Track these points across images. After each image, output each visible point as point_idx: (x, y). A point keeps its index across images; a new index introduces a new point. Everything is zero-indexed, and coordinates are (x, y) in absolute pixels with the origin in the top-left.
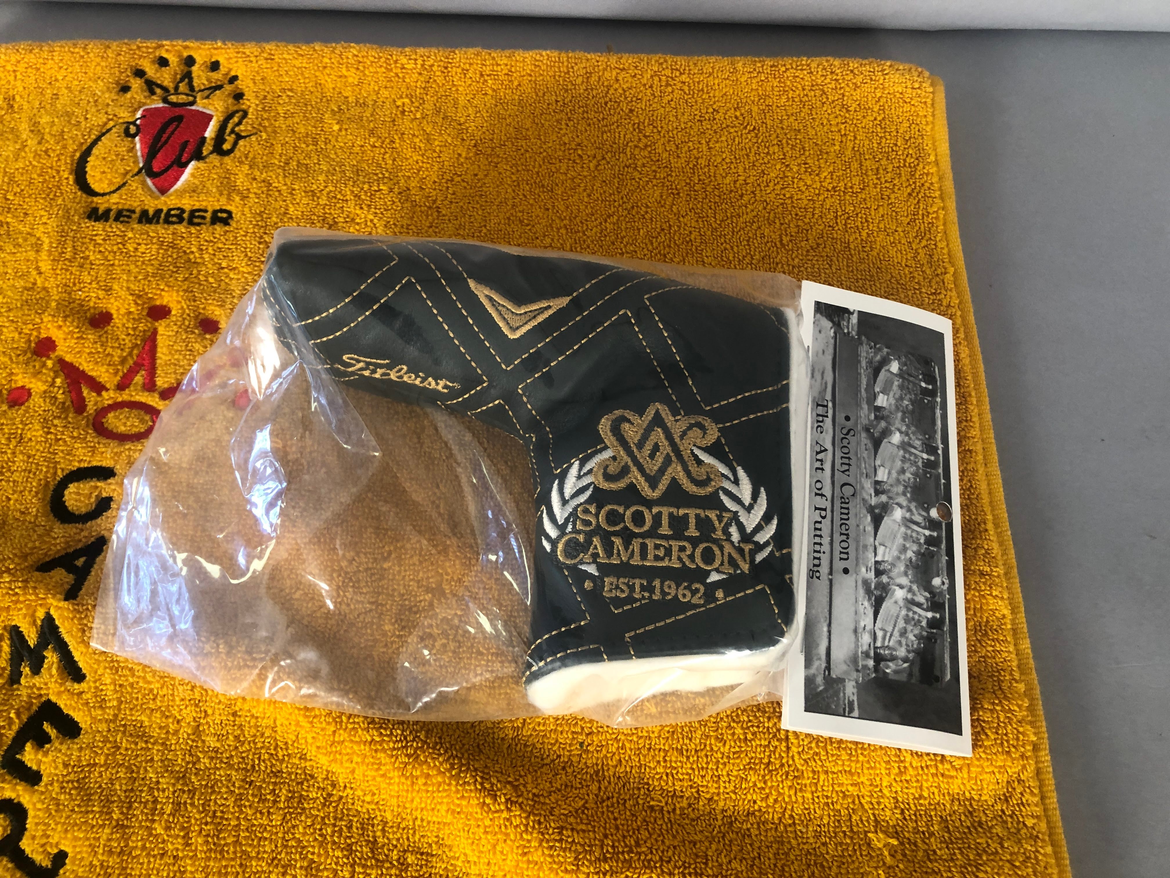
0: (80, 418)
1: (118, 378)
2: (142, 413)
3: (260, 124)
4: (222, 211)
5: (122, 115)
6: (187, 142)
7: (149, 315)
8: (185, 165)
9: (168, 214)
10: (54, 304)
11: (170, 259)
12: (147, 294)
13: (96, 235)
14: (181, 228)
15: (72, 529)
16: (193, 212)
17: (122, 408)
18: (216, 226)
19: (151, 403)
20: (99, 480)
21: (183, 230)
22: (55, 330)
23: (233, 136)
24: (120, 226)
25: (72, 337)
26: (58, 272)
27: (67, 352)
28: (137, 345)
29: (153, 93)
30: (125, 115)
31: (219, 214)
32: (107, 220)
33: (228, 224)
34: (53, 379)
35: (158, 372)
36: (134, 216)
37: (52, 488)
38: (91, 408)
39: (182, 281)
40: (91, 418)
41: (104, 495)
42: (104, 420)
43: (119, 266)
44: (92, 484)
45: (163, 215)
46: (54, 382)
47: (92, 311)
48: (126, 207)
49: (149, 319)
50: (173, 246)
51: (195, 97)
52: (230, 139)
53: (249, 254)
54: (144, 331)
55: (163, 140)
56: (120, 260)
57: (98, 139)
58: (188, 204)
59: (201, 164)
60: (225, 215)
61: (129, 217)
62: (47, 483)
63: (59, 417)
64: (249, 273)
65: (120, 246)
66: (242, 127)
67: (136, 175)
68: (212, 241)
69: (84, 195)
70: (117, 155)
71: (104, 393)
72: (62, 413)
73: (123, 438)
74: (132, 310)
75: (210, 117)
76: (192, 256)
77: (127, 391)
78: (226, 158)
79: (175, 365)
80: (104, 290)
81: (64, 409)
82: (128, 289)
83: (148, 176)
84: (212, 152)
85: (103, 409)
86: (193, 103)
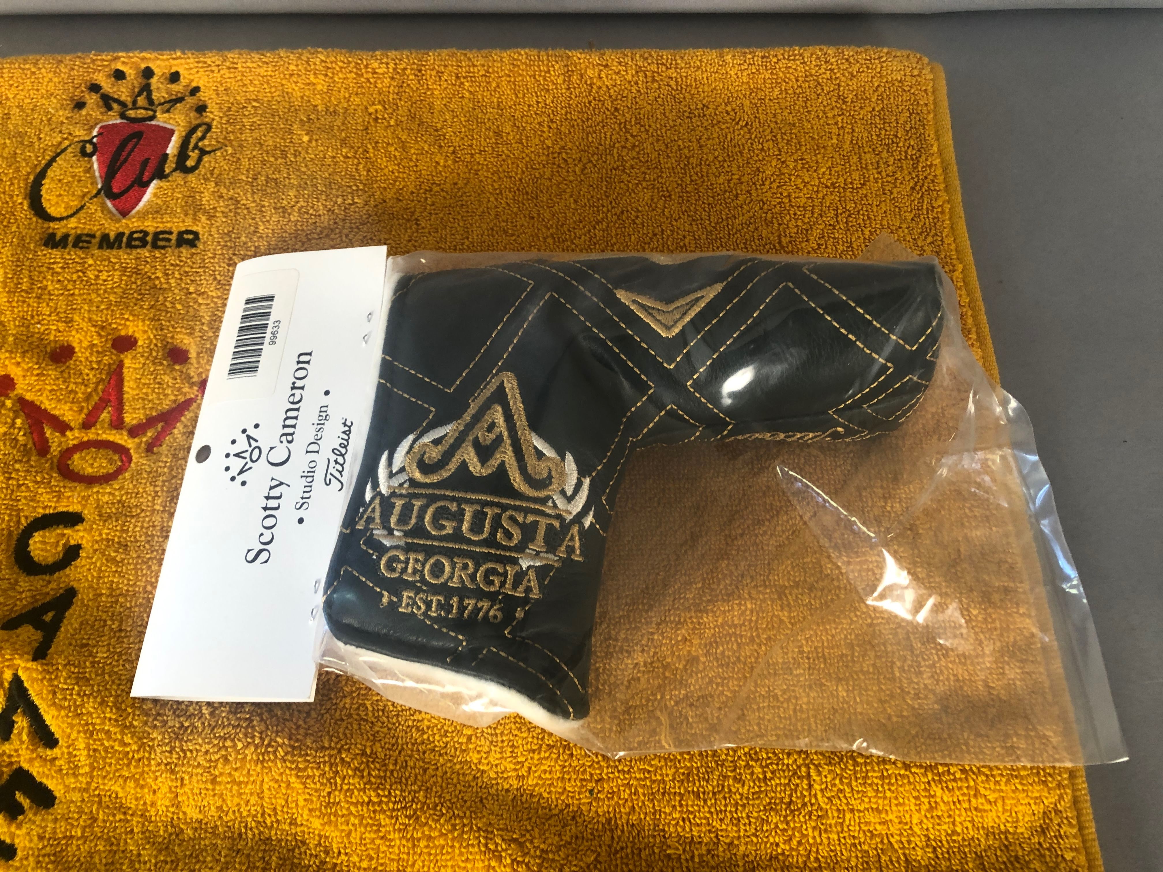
0: (43, 461)
1: (83, 416)
2: (110, 452)
3: (225, 138)
4: (188, 232)
5: (77, 133)
6: (147, 160)
7: (114, 346)
8: (147, 185)
9: (130, 238)
10: (11, 339)
11: (134, 286)
12: (110, 324)
13: (54, 263)
14: (145, 253)
15: (39, 581)
16: (157, 234)
17: (88, 448)
18: (182, 249)
19: (120, 442)
20: (66, 527)
21: (147, 255)
22: (13, 367)
23: (196, 151)
24: (80, 253)
25: (32, 375)
26: (14, 304)
27: (27, 391)
28: (102, 380)
29: (110, 108)
30: (80, 133)
31: (185, 236)
32: (65, 247)
33: (194, 246)
34: (13, 420)
35: (126, 408)
36: (93, 241)
37: (15, 537)
38: (55, 450)
39: (148, 310)
40: (55, 460)
41: (72, 542)
42: (69, 462)
43: (80, 295)
44: (59, 531)
45: (125, 240)
46: (14, 423)
47: (53, 345)
48: (85, 232)
49: (115, 352)
50: (137, 272)
51: (155, 112)
52: (194, 155)
53: (218, 277)
54: (109, 364)
55: (122, 158)
56: (80, 289)
57: (53, 160)
58: (151, 226)
59: (163, 184)
60: (191, 237)
61: (89, 242)
62: (10, 534)
63: (21, 461)
64: (218, 297)
65: (80, 274)
66: (206, 142)
67: (95, 196)
68: (177, 265)
69: (40, 221)
70: (73, 177)
71: (68, 433)
72: (24, 456)
73: (90, 481)
74: (95, 342)
75: (172, 132)
76: (157, 282)
77: (93, 430)
78: (191, 175)
79: (144, 399)
80: (65, 322)
81: (26, 452)
82: (90, 319)
83: (108, 197)
84: (175, 170)
85: (68, 449)
86: (152, 118)
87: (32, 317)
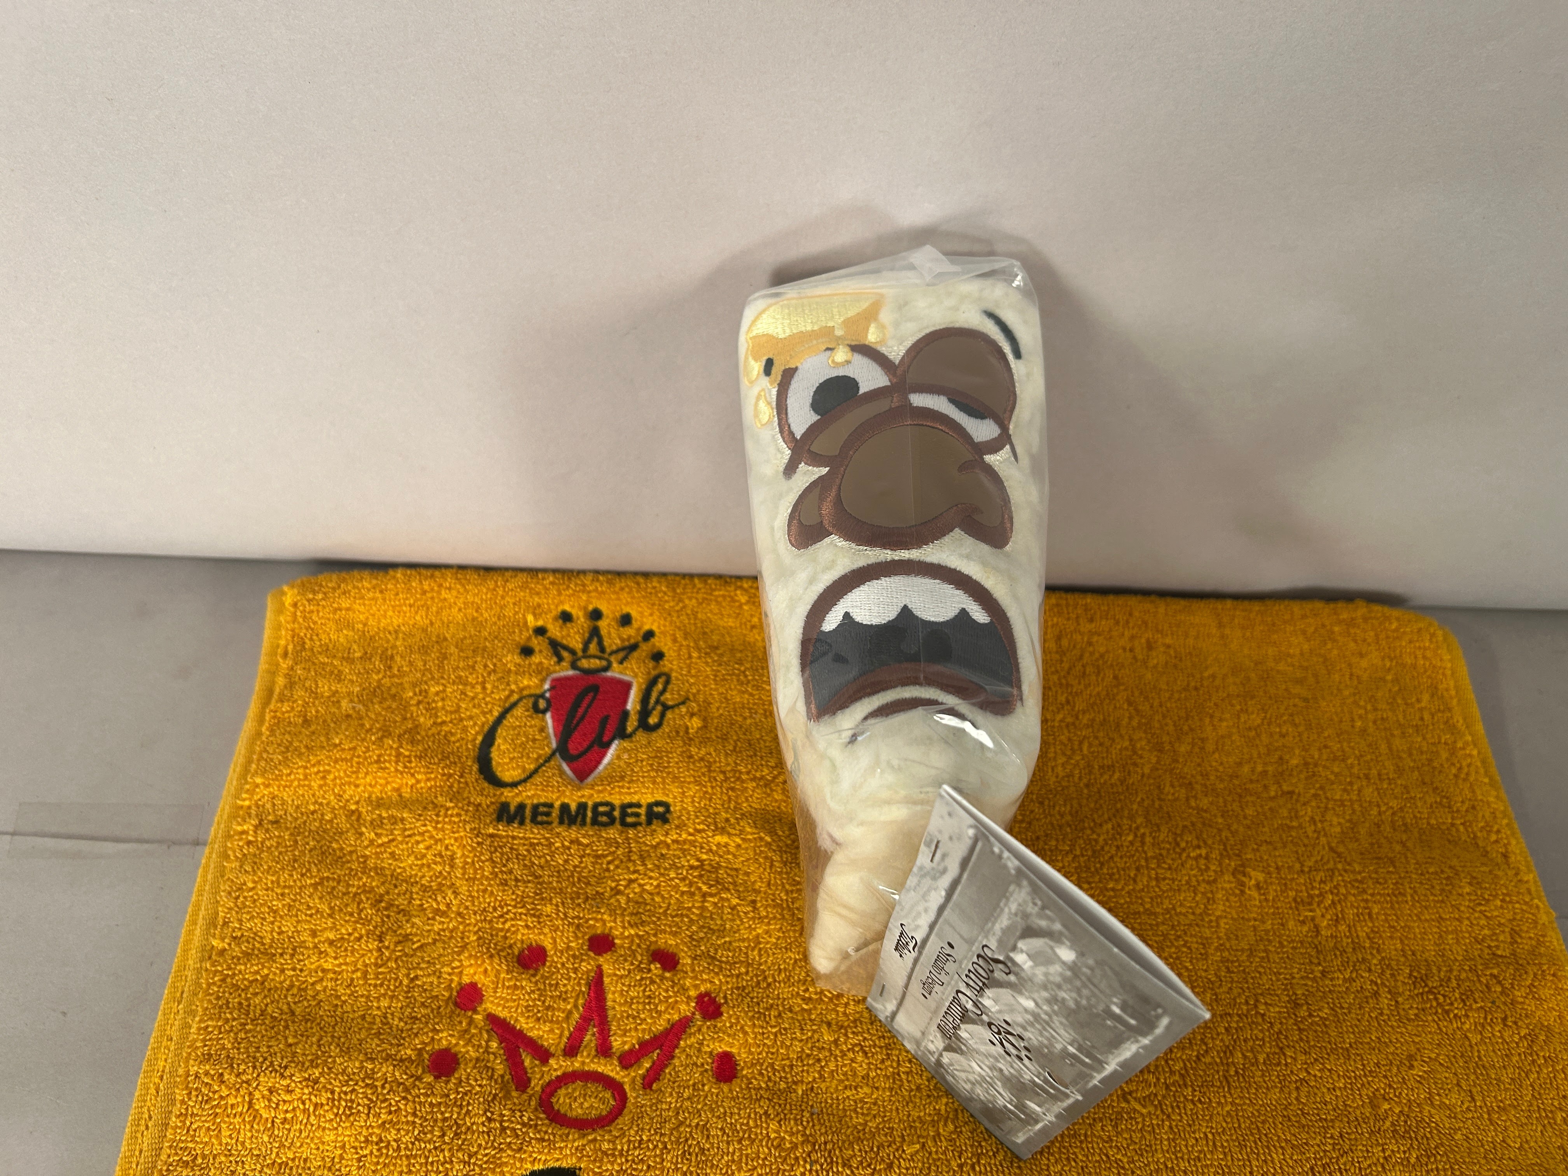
0: (525, 1097)
1: (565, 1040)
2: (601, 1087)
3: (688, 691)
5: (528, 685)
6: (607, 718)
7: (591, 948)
8: (607, 746)
11: (608, 874)
12: (587, 921)
14: (615, 832)
16: (624, 807)
17: (573, 1082)
18: (654, 826)
19: (610, 1074)
21: (619, 835)
22: (481, 975)
23: (658, 707)
24: (542, 830)
25: (504, 987)
27: (499, 1005)
28: (581, 993)
29: (560, 658)
30: (531, 685)
31: (656, 809)
35: (613, 1028)
38: (537, 1084)
39: (625, 902)
40: (538, 1096)
42: (554, 1100)
43: (550, 883)
46: (488, 1046)
47: (520, 945)
48: (543, 801)
49: (592, 954)
51: (609, 661)
52: (656, 711)
54: (588, 971)
55: (579, 714)
56: (549, 876)
57: (503, 717)
58: (616, 797)
59: (626, 744)
61: (548, 814)
63: (501, 1096)
65: (548, 858)
66: (669, 698)
67: (551, 758)
70: (527, 737)
71: (552, 1061)
72: (502, 1090)
73: (582, 1125)
74: (571, 944)
75: (629, 686)
77: (579, 1059)
78: (654, 735)
79: (634, 1018)
80: (534, 915)
81: (504, 1087)
82: (565, 914)
83: (563, 758)
84: (636, 729)
85: (550, 1083)
86: (607, 669)
87: (495, 909)
